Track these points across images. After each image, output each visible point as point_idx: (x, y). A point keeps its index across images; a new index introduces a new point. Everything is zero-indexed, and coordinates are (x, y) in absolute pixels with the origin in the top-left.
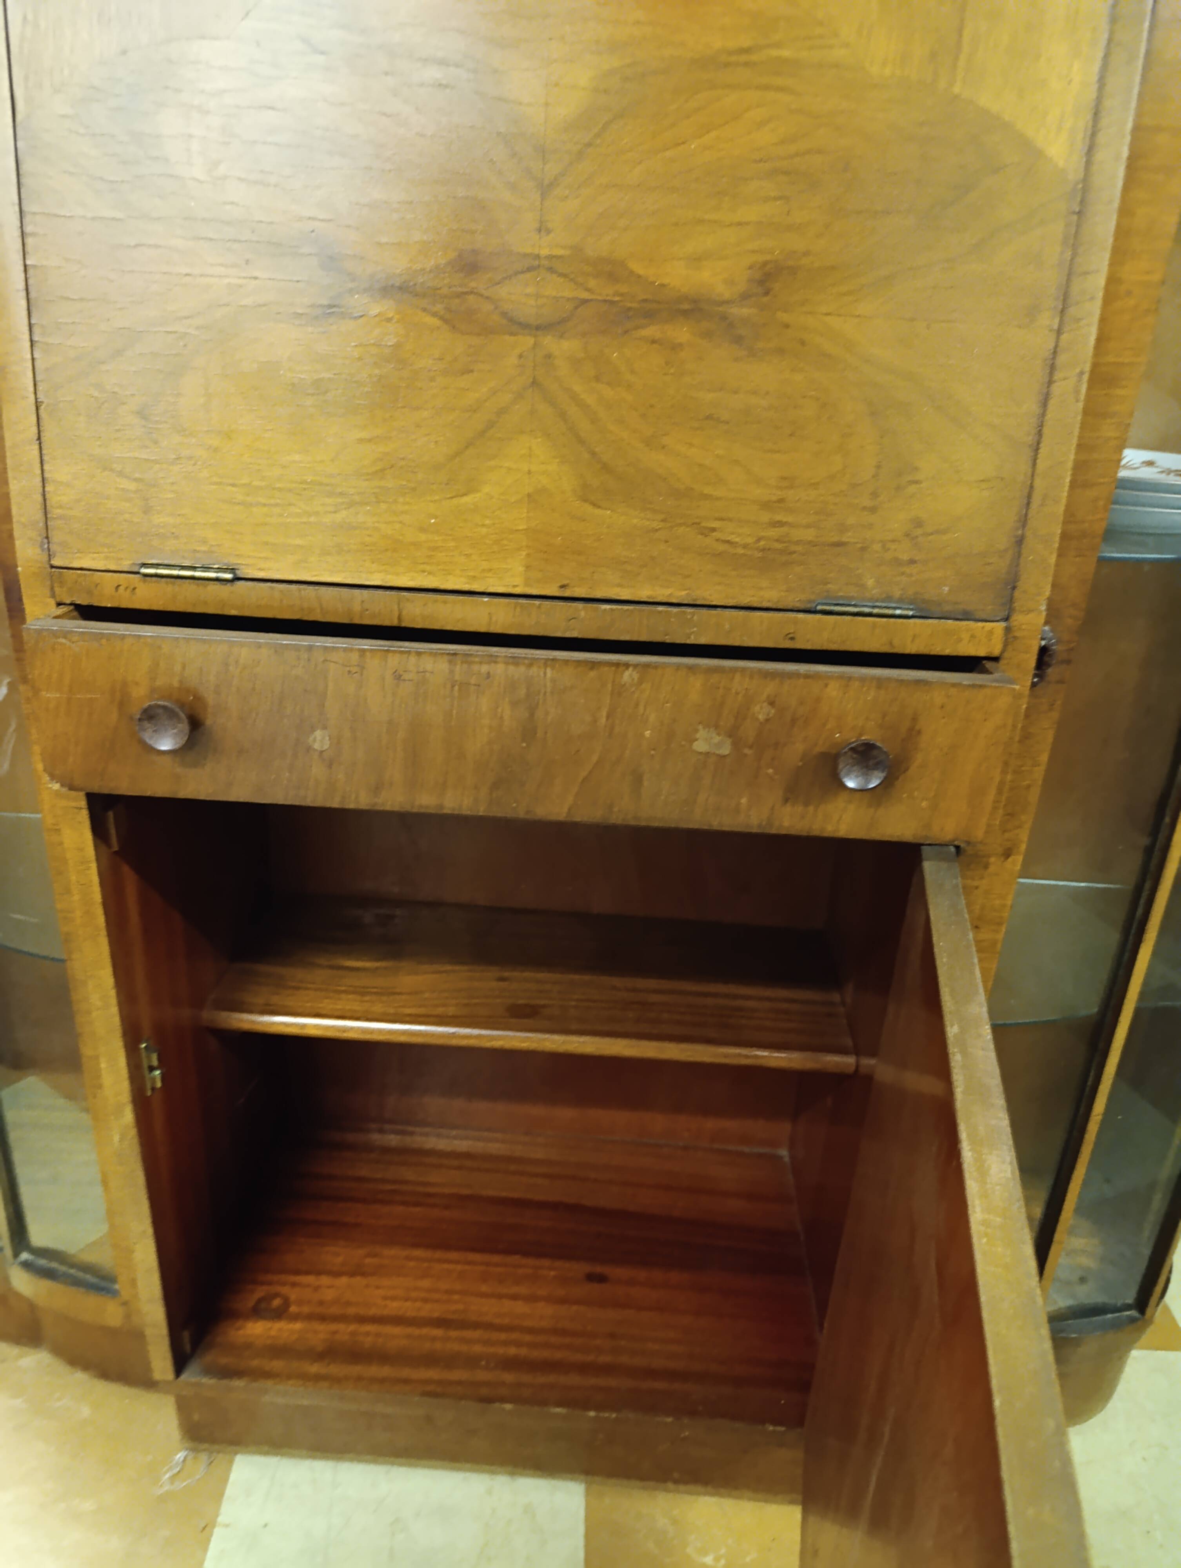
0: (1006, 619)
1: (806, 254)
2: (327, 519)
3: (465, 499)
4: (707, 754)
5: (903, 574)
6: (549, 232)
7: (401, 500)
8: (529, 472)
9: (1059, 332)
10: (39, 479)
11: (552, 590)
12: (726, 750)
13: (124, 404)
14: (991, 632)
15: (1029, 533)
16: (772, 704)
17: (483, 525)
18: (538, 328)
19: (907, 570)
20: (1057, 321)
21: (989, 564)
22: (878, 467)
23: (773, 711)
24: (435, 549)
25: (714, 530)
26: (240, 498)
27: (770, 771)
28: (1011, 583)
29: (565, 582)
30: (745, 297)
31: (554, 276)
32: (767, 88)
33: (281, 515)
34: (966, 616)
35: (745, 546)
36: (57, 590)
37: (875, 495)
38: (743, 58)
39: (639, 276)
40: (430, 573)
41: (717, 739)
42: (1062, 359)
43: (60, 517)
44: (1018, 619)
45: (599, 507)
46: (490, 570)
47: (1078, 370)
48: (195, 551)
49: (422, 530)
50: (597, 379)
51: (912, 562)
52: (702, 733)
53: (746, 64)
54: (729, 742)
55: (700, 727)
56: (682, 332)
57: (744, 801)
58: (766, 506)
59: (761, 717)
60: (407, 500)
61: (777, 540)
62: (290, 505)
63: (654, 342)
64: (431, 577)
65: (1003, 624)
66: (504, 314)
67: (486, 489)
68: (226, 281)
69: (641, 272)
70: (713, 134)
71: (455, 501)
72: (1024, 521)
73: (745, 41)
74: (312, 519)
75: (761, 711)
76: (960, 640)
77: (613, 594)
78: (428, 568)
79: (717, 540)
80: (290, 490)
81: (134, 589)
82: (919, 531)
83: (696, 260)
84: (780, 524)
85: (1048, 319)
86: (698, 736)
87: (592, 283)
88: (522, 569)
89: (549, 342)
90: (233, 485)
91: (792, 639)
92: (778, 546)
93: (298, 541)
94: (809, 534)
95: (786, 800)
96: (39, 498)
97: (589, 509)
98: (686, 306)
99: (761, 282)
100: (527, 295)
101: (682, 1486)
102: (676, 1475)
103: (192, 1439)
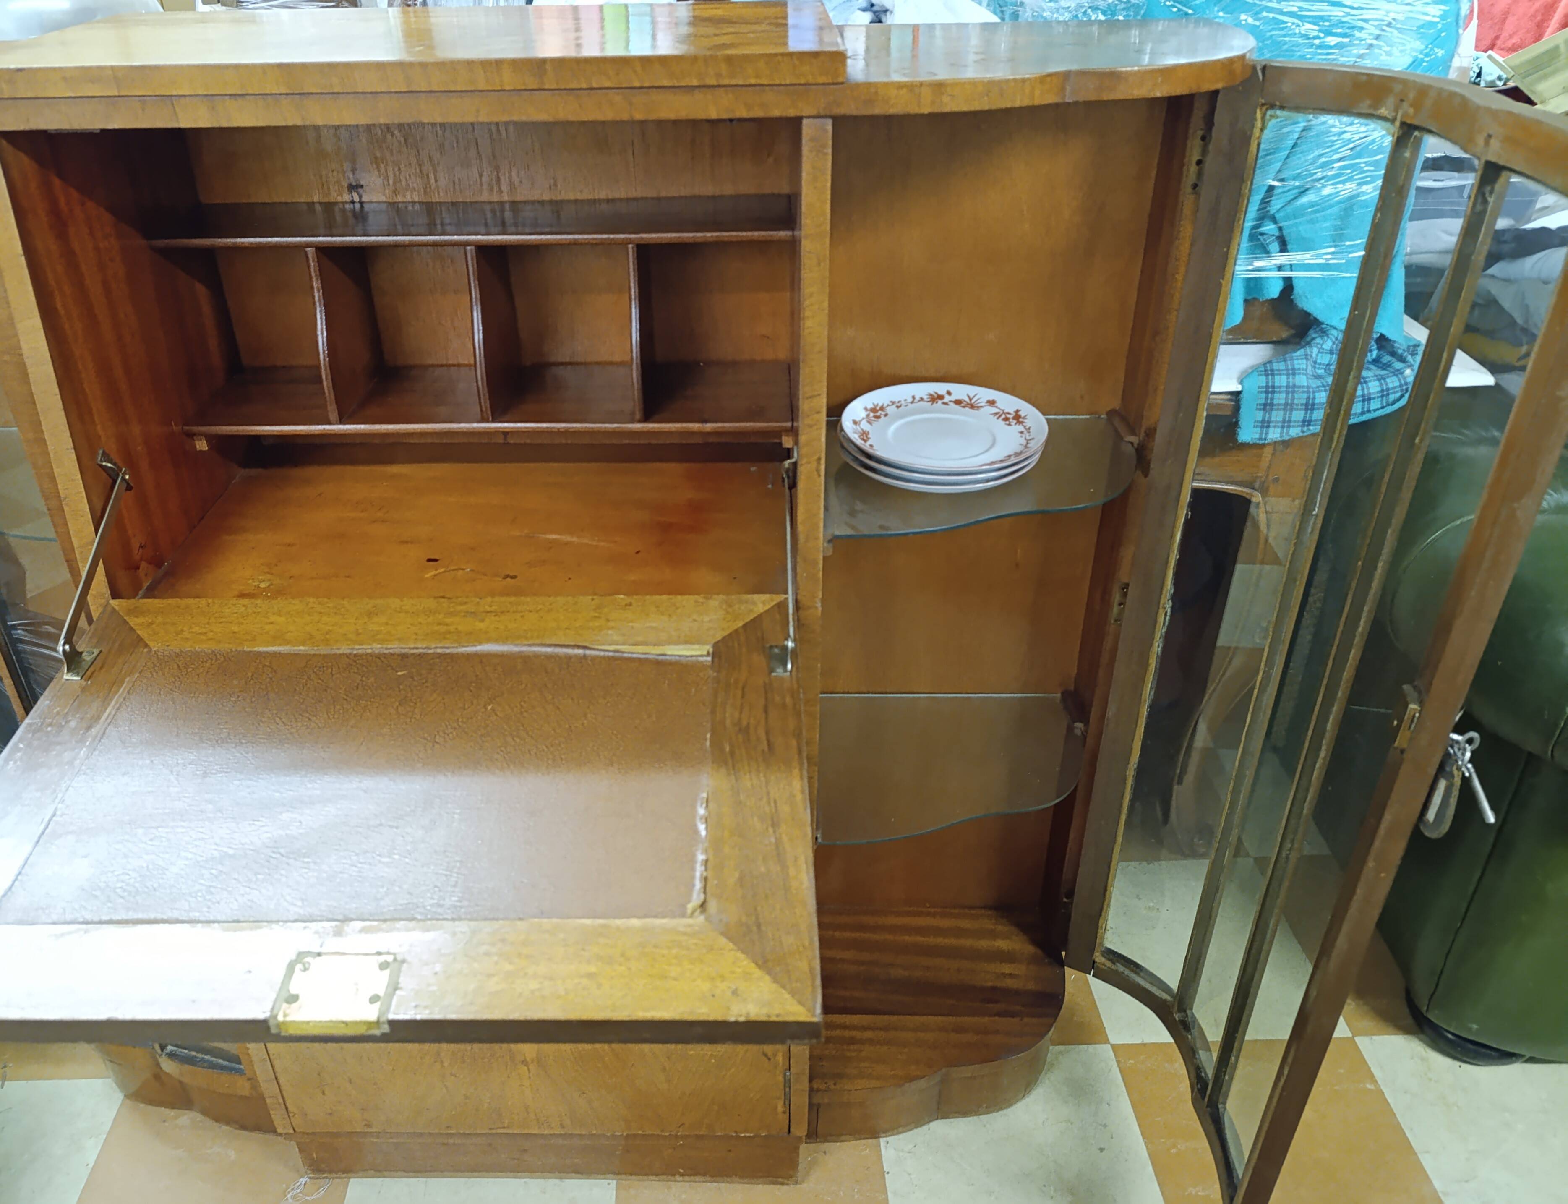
101: (687, 1178)
102: (681, 1171)
103: (313, 1171)
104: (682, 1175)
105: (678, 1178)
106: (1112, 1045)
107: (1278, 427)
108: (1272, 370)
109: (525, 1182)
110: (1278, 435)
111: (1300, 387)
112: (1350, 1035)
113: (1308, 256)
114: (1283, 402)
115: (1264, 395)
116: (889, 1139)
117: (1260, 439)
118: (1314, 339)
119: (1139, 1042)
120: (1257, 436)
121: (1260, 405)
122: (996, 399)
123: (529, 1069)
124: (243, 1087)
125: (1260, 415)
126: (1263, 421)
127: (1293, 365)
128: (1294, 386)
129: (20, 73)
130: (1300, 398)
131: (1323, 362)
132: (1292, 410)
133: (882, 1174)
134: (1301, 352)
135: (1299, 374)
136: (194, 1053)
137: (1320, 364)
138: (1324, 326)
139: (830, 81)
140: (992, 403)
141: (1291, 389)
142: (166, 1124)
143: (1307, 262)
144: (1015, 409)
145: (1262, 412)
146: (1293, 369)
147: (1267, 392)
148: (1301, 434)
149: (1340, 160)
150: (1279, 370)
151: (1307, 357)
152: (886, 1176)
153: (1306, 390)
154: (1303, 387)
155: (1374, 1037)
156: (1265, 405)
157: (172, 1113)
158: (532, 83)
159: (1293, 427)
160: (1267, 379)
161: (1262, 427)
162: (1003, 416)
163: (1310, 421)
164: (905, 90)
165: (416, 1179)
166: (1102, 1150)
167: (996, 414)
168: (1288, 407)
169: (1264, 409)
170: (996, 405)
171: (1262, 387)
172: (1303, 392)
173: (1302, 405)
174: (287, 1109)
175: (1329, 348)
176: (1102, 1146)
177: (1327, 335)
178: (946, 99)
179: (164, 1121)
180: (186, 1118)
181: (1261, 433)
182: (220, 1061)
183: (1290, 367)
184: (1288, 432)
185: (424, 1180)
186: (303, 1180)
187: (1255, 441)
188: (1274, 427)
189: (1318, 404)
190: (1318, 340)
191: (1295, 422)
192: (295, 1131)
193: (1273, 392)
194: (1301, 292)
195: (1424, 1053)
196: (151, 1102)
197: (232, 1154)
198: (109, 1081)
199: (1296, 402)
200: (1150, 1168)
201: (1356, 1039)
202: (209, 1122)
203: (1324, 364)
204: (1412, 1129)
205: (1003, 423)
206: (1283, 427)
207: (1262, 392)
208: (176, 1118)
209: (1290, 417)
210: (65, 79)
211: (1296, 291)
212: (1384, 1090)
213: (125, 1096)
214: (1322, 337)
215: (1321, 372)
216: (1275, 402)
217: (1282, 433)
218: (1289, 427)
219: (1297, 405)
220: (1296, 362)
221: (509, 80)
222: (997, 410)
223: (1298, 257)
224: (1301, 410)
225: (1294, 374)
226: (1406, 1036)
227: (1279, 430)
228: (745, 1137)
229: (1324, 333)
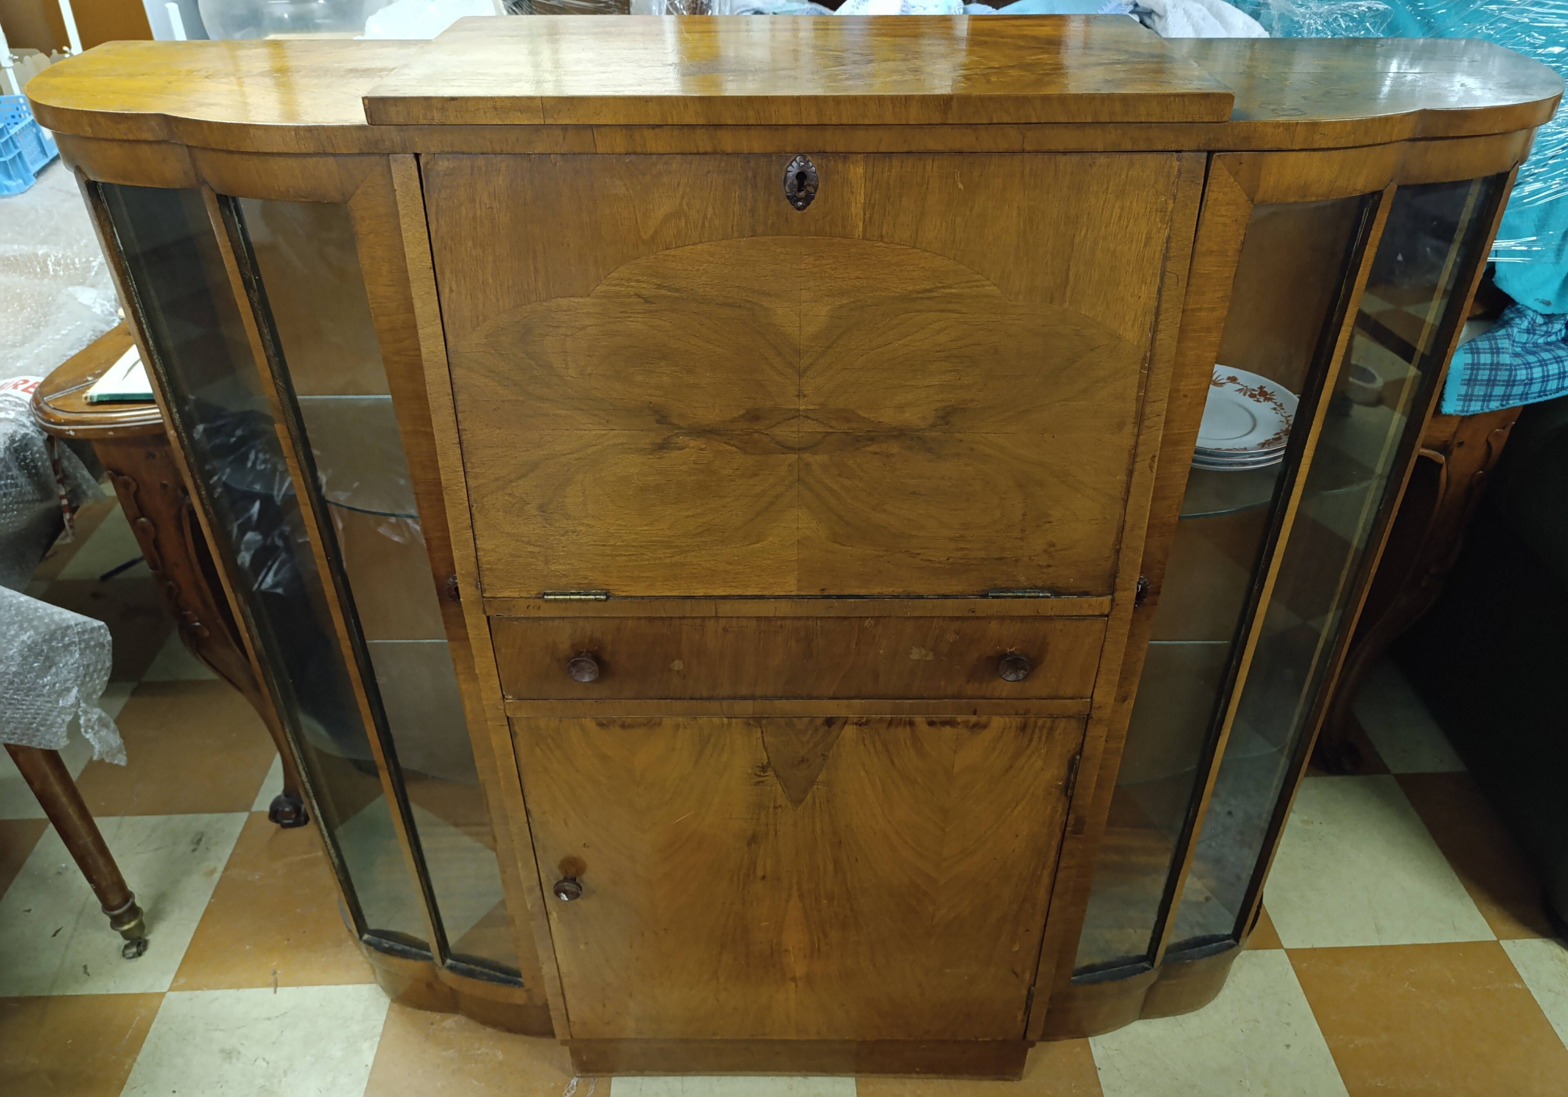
0: (1112, 594)
1: (972, 400)
2: (668, 561)
3: (755, 546)
4: (919, 660)
5: (1044, 573)
6: (805, 396)
7: (715, 548)
8: (798, 528)
9: (1138, 436)
10: (474, 548)
11: (816, 592)
12: (930, 658)
13: (528, 504)
14: (1102, 603)
15: (1123, 546)
16: (958, 633)
17: (769, 559)
18: (799, 449)
19: (1045, 570)
20: (1136, 430)
21: (1098, 565)
22: (1024, 515)
23: (958, 637)
24: (737, 573)
25: (919, 554)
26: (609, 552)
27: (958, 667)
28: (1114, 575)
29: (825, 587)
30: (933, 426)
31: (809, 421)
32: (942, 311)
33: (637, 560)
34: (1086, 594)
35: (940, 562)
36: (487, 609)
37: (1023, 531)
38: (927, 295)
39: (864, 418)
40: (735, 587)
41: (924, 652)
42: (1141, 449)
43: (488, 569)
44: (1118, 595)
45: (844, 545)
46: (775, 583)
47: (1151, 456)
48: (579, 584)
49: (730, 563)
50: (840, 475)
51: (1049, 566)
52: (915, 650)
53: (929, 298)
54: (931, 653)
55: (914, 647)
56: (894, 448)
57: (942, 683)
58: (951, 539)
59: (951, 641)
60: (719, 547)
61: (961, 559)
62: (642, 554)
63: (876, 453)
64: (736, 590)
65: (1110, 597)
66: (778, 443)
67: (770, 539)
68: (594, 432)
69: (866, 416)
70: (909, 338)
71: (750, 547)
72: (1119, 540)
73: (927, 285)
74: (657, 562)
75: (951, 637)
76: (1082, 608)
77: (856, 592)
78: (734, 584)
79: (922, 560)
80: (641, 546)
81: (539, 607)
82: (1052, 549)
83: (901, 408)
84: (962, 549)
85: (1129, 429)
86: (912, 651)
87: (834, 423)
88: (796, 582)
89: (807, 456)
90: (604, 546)
91: (973, 612)
92: (962, 561)
93: (648, 574)
94: (982, 554)
95: (968, 682)
96: (474, 560)
97: (837, 546)
98: (896, 433)
99: (943, 418)
100: (793, 432)
101: (922, 1075)
102: (918, 1069)
103: (582, 1071)
104: (918, 1073)
105: (914, 1075)
106: (1287, 951)
107: (1480, 400)
108: (1478, 349)
109: (772, 1080)
110: (1479, 408)
111: (1503, 365)
112: (1495, 939)
113: (1513, 243)
114: (1486, 378)
115: (1469, 372)
116: (1096, 1038)
117: (1463, 411)
118: (1512, 319)
119: (1309, 946)
120: (1460, 408)
121: (1465, 380)
122: (1236, 376)
123: (797, 986)
124: (518, 996)
125: (1463, 390)
126: (1466, 395)
127: (1496, 344)
128: (1498, 364)
129: (453, 102)
130: (1503, 375)
131: (1521, 340)
132: (1494, 385)
133: (1095, 1069)
134: (1502, 332)
135: (1503, 353)
136: (472, 967)
137: (1518, 342)
138: (1519, 306)
139: (1215, 120)
140: (1233, 379)
141: (1495, 367)
142: (434, 1026)
143: (1513, 248)
144: (1259, 386)
145: (1465, 387)
146: (1498, 348)
147: (1472, 369)
148: (1501, 408)
149: (1552, 157)
150: (1484, 349)
151: (1509, 336)
152: (1098, 1071)
153: (1508, 367)
154: (1507, 365)
155: (1516, 941)
156: (1469, 380)
157: (437, 1016)
158: (936, 118)
159: (1494, 400)
160: (1473, 357)
161: (1465, 400)
162: (1249, 393)
163: (1509, 396)
164: (1281, 129)
165: (673, 1078)
166: (1288, 1046)
167: (1240, 390)
168: (1491, 382)
169: (1468, 385)
170: (1238, 381)
171: (1468, 364)
172: (1506, 370)
173: (1504, 381)
174: (568, 1018)
175: (1525, 328)
176: (1288, 1043)
177: (1525, 316)
178: (1317, 137)
179: (432, 1024)
180: (451, 1021)
181: (1463, 406)
182: (498, 974)
183: (1494, 346)
184: (1488, 406)
185: (680, 1078)
186: (574, 1081)
187: (1458, 413)
188: (1476, 400)
189: (1519, 381)
190: (1517, 321)
191: (1496, 396)
192: (572, 1037)
193: (1478, 369)
194: (1502, 276)
195: (1562, 955)
196: (420, 1005)
197: (500, 1056)
198: (374, 986)
199: (1498, 378)
200: (1333, 1062)
201: (1501, 942)
202: (473, 1024)
203: (1521, 343)
204: (1558, 1025)
205: (1251, 400)
206: (1484, 401)
207: (1467, 369)
208: (443, 1020)
209: (1491, 392)
210: (495, 108)
211: (1497, 275)
212: (1530, 989)
213: (392, 1000)
214: (1520, 317)
215: (1518, 350)
216: (1479, 378)
217: (1482, 406)
218: (1489, 401)
219: (1499, 381)
220: (1499, 341)
221: (914, 116)
222: (1240, 387)
223: (1504, 244)
224: (1503, 385)
225: (1498, 353)
226: (1545, 940)
227: (1480, 403)
228: (983, 1041)
229: (1521, 313)
